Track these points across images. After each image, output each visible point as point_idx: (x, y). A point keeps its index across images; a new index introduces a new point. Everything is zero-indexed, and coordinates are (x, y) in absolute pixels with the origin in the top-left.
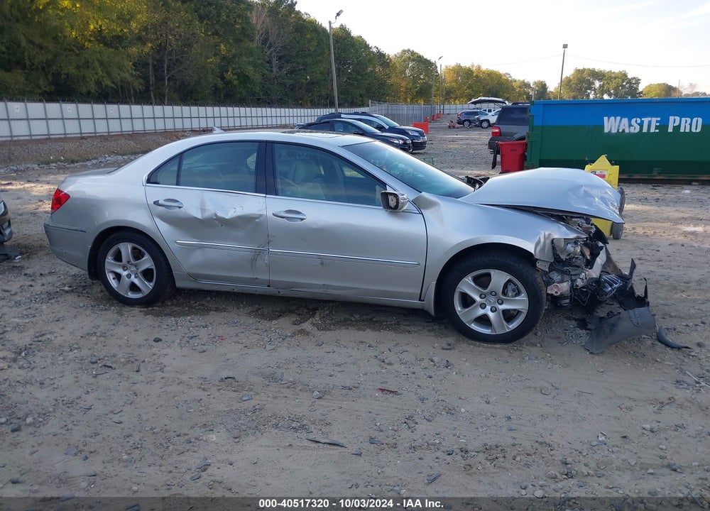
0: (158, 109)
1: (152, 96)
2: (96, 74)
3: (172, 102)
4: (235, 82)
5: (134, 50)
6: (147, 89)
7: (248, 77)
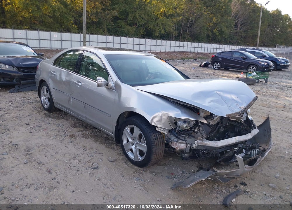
0: (182, 43)
1: (181, 38)
2: (160, 29)
3: (188, 41)
4: (217, 34)
5: (175, 19)
6: (179, 36)
7: (223, 32)
